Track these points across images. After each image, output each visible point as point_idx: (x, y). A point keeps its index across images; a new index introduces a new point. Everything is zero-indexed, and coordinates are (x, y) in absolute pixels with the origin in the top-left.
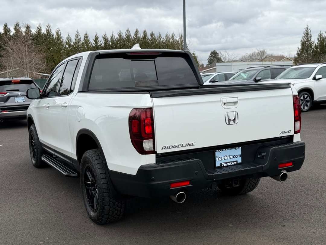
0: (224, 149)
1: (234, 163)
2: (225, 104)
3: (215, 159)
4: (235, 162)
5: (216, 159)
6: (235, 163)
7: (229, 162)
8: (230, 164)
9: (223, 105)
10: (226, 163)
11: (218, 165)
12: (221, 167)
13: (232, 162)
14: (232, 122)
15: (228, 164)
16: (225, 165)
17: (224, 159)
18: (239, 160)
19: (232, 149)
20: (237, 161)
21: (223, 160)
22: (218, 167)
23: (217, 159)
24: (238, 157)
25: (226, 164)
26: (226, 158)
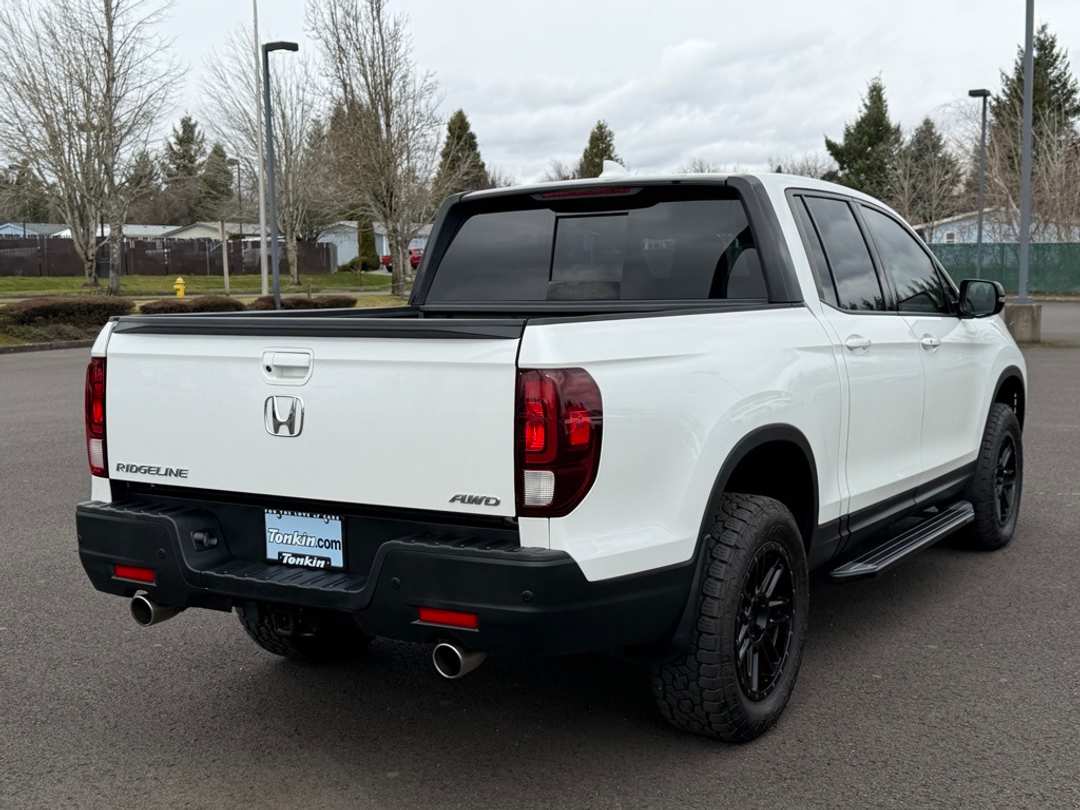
0: (307, 511)
1: (319, 562)
2: (269, 369)
3: (265, 534)
4: (323, 562)
5: (268, 534)
6: (322, 564)
7: (304, 556)
8: (307, 562)
9: (265, 372)
10: (295, 556)
11: (272, 554)
12: (279, 563)
13: (312, 557)
14: (284, 430)
15: (300, 561)
16: (292, 561)
17: (289, 542)
18: (337, 559)
19: (311, 516)
20: (327, 560)
21: (287, 543)
22: (273, 563)
23: (270, 537)
24: (330, 546)
25: (294, 559)
26: (296, 540)
